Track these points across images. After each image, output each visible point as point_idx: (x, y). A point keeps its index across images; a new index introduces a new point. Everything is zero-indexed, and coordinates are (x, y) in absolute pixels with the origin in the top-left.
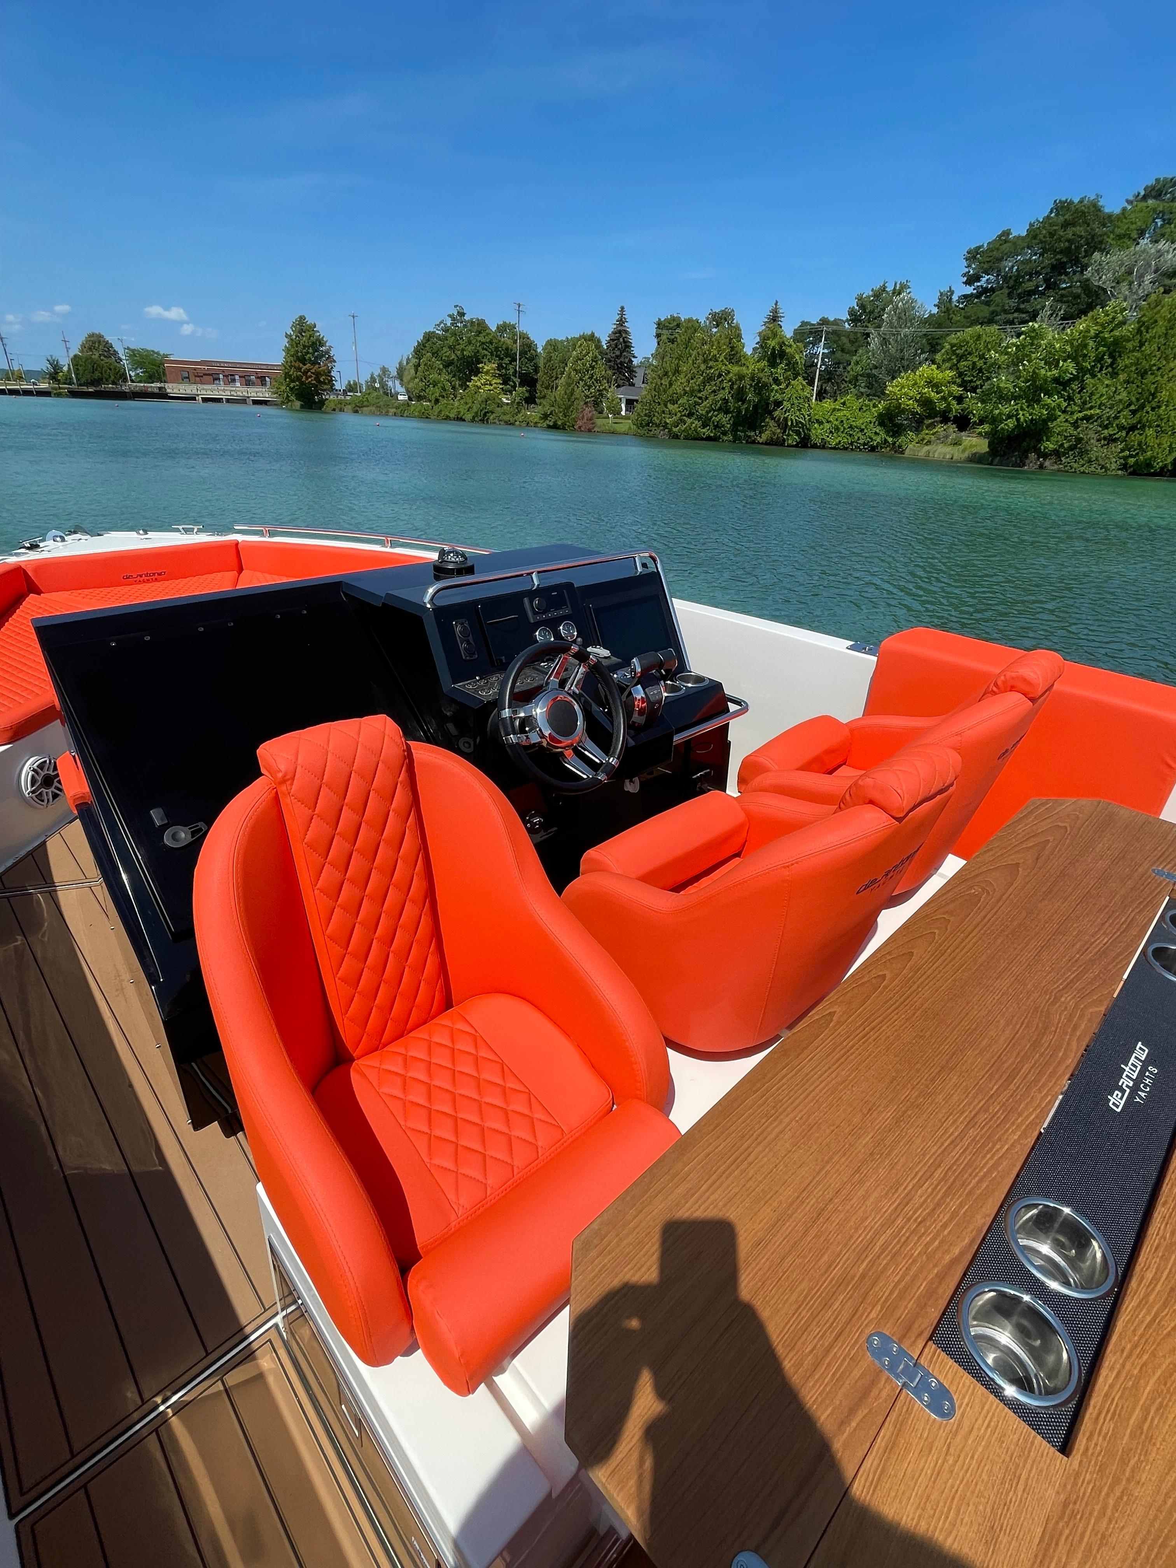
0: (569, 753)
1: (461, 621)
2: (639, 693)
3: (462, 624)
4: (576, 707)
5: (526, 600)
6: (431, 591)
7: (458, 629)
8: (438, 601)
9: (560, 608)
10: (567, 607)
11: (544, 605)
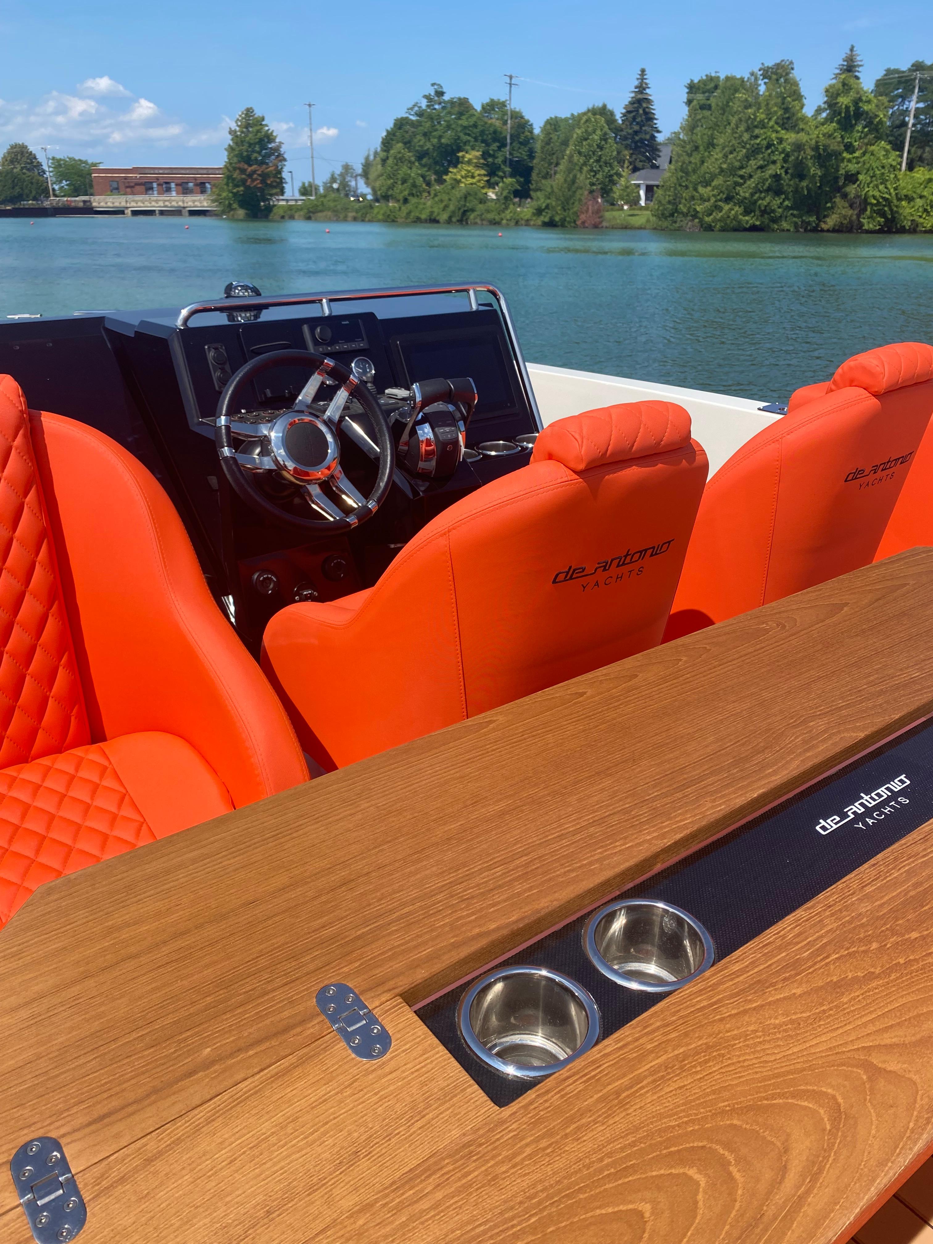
0: (315, 490)
1: (216, 345)
2: (426, 432)
3: (216, 349)
4: (329, 438)
5: (306, 328)
6: (184, 312)
7: (211, 355)
8: (192, 324)
9: (353, 341)
10: (363, 340)
11: (329, 334)
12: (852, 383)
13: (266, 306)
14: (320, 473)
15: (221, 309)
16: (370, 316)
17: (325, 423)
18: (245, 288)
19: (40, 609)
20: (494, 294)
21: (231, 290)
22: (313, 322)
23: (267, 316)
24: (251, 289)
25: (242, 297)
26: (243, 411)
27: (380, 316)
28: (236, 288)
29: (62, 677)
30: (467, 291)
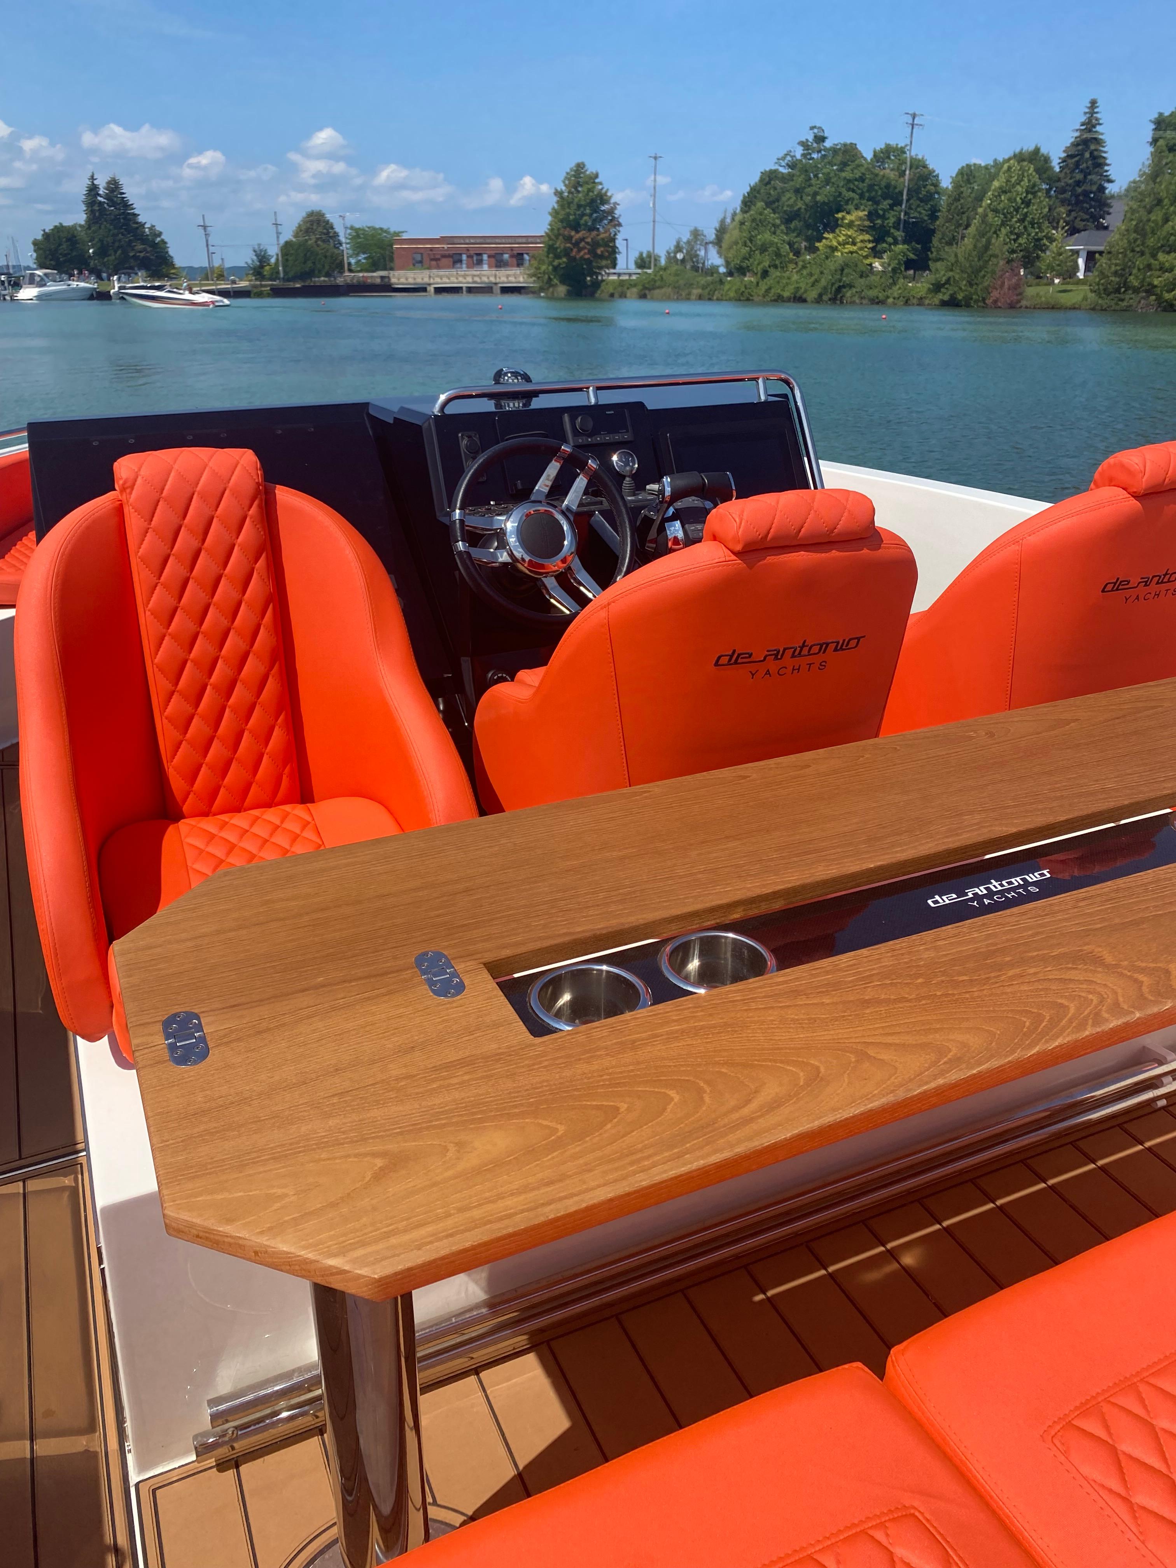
0: (550, 582)
1: (470, 433)
2: (675, 529)
3: (469, 437)
5: (566, 418)
6: (443, 398)
7: (464, 443)
8: (448, 411)
9: (616, 431)
10: (627, 431)
11: (590, 424)
12: (1111, 482)
13: (536, 394)
14: (555, 564)
15: (490, 396)
16: (639, 406)
17: (563, 513)
18: (515, 374)
19: (262, 669)
20: (787, 382)
21: (500, 377)
22: (574, 411)
23: (537, 403)
24: (521, 375)
25: (511, 383)
26: (492, 503)
27: (650, 407)
28: (506, 374)
29: (278, 736)
30: (756, 379)
